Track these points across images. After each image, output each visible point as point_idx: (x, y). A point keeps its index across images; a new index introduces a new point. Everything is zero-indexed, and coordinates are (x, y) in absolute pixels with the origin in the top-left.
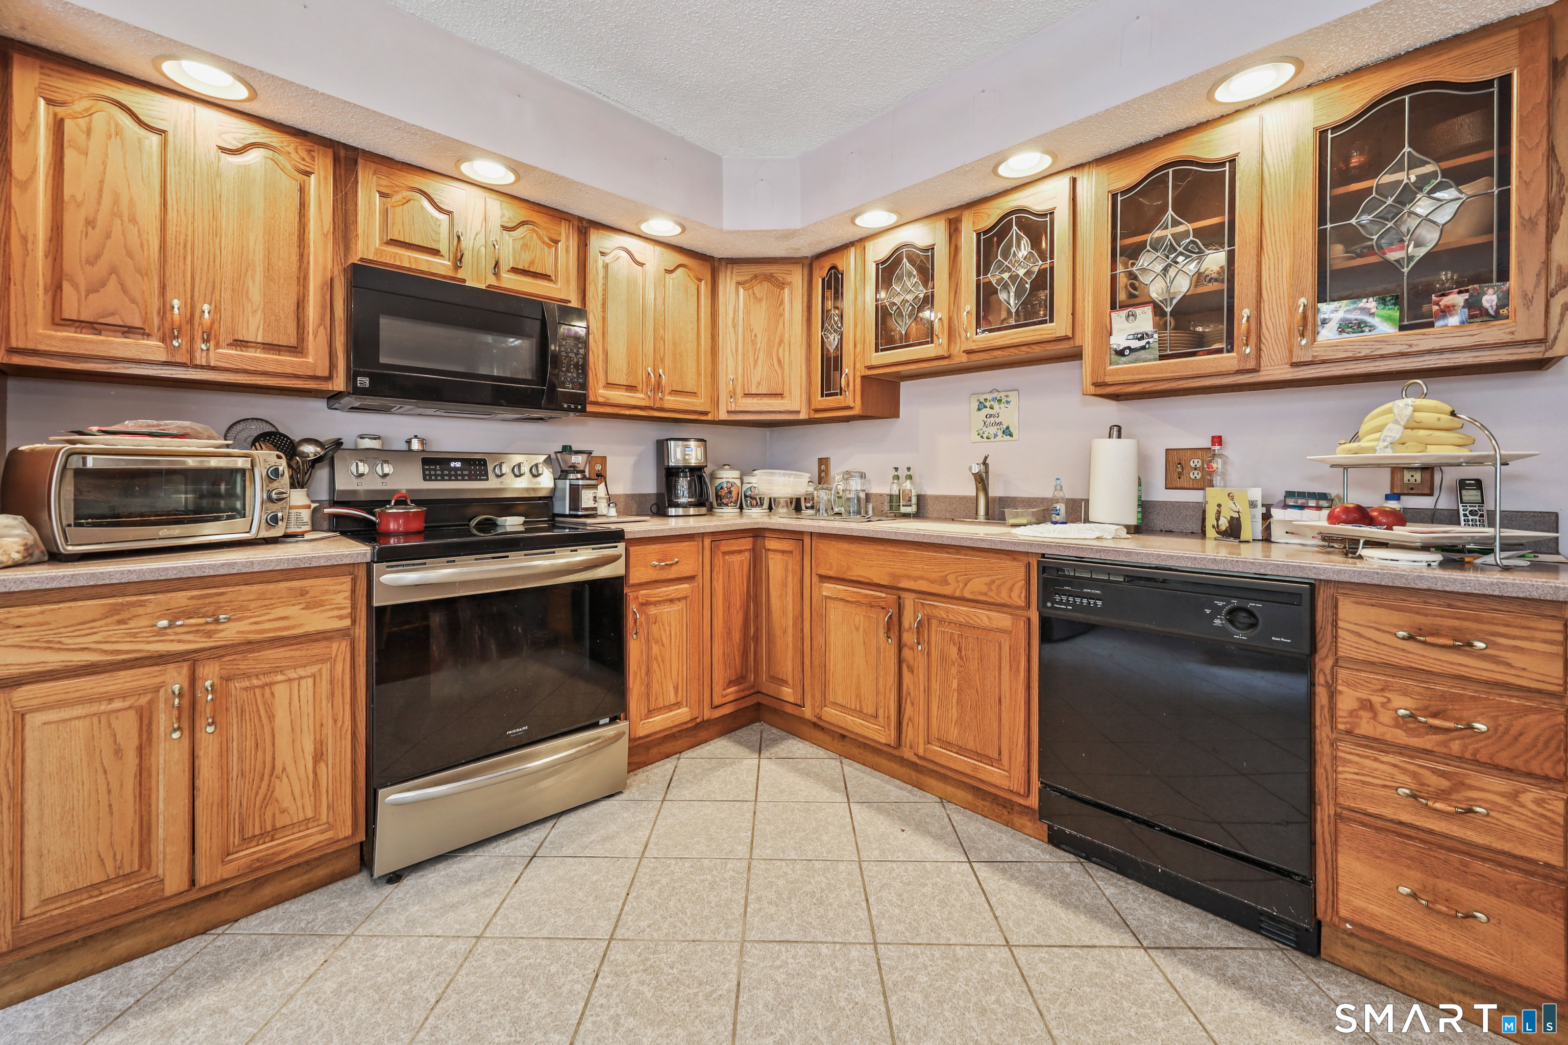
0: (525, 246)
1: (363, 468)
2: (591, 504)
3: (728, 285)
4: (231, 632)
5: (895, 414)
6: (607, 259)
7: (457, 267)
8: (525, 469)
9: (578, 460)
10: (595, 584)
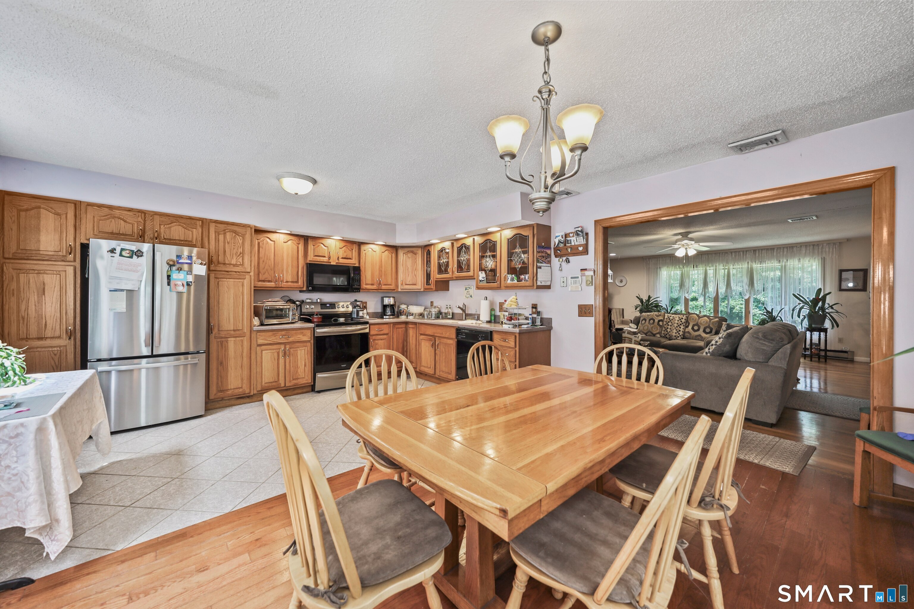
0: (345, 252)
1: (308, 307)
2: (362, 315)
3: (401, 253)
4: (291, 339)
5: (448, 290)
6: (366, 252)
7: (329, 259)
8: (345, 306)
9: (358, 303)
10: (361, 334)
